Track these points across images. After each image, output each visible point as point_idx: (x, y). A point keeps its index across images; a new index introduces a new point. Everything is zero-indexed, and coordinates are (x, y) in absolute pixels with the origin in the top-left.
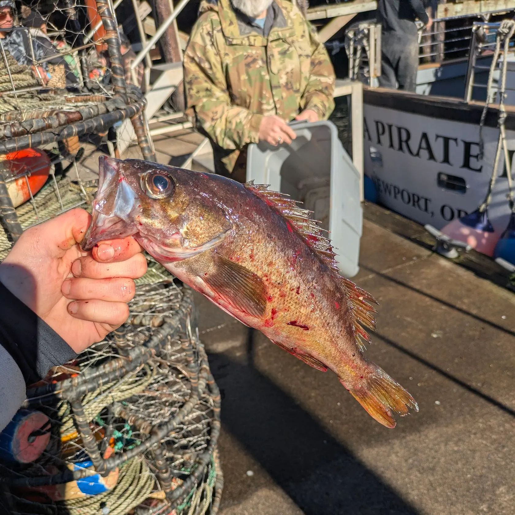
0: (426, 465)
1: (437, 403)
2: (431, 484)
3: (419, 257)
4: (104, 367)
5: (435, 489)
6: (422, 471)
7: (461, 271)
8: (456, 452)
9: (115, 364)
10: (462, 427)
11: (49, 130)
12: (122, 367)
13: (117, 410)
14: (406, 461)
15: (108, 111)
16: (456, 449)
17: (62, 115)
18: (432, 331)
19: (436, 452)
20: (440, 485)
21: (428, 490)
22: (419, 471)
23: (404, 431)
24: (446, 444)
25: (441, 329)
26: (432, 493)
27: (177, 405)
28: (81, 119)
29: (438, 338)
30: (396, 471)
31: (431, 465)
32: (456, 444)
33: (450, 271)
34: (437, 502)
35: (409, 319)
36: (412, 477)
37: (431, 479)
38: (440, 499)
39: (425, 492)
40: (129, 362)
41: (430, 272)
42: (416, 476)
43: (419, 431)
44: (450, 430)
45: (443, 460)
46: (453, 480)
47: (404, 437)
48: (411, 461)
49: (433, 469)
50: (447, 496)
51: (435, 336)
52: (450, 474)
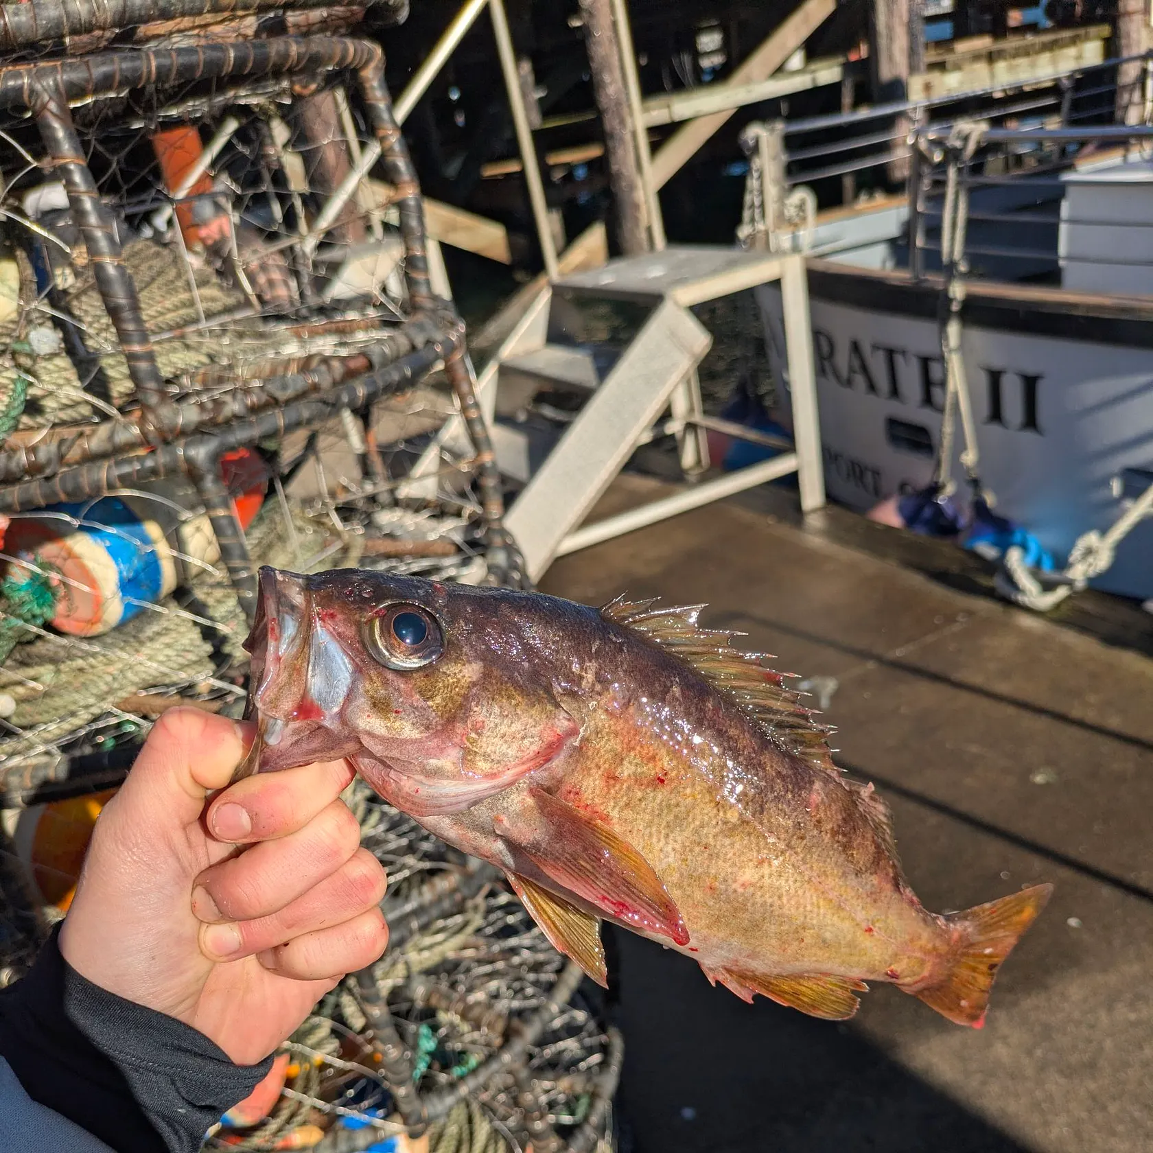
0: (1074, 1059)
1: (1073, 922)
2: (1094, 1098)
3: (970, 613)
4: (420, 894)
5: (1104, 1108)
6: (1069, 1072)
7: (1070, 637)
8: (1134, 1024)
9: (443, 884)
10: (1136, 968)
11: (315, 396)
12: (454, 891)
13: (419, 991)
14: (1030, 1053)
15: (414, 348)
16: (1132, 1016)
17: (336, 364)
18: (1030, 770)
19: (1092, 1027)
20: (1114, 1099)
21: (1089, 1111)
22: (1061, 1072)
23: (1011, 990)
24: (1110, 1009)
25: (1049, 762)
26: (1099, 1116)
27: (548, 968)
28: (370, 366)
29: (1047, 785)
30: (1013, 1077)
31: (1086, 1058)
32: (1132, 1006)
33: (1044, 639)
34: (1114, 1134)
35: (974, 749)
36: (1047, 1086)
37: (1092, 1086)
38: (1120, 1128)
39: (1084, 1115)
40: (468, 877)
41: (1002, 645)
42: (1057, 1083)
43: (1045, 987)
44: (1113, 979)
45: (1108, 1044)
46: (1141, 1084)
47: (1015, 1004)
48: (1039, 1052)
49: (1091, 1067)
50: (1134, 1120)
51: (1039, 779)
52: (1130, 1072)
